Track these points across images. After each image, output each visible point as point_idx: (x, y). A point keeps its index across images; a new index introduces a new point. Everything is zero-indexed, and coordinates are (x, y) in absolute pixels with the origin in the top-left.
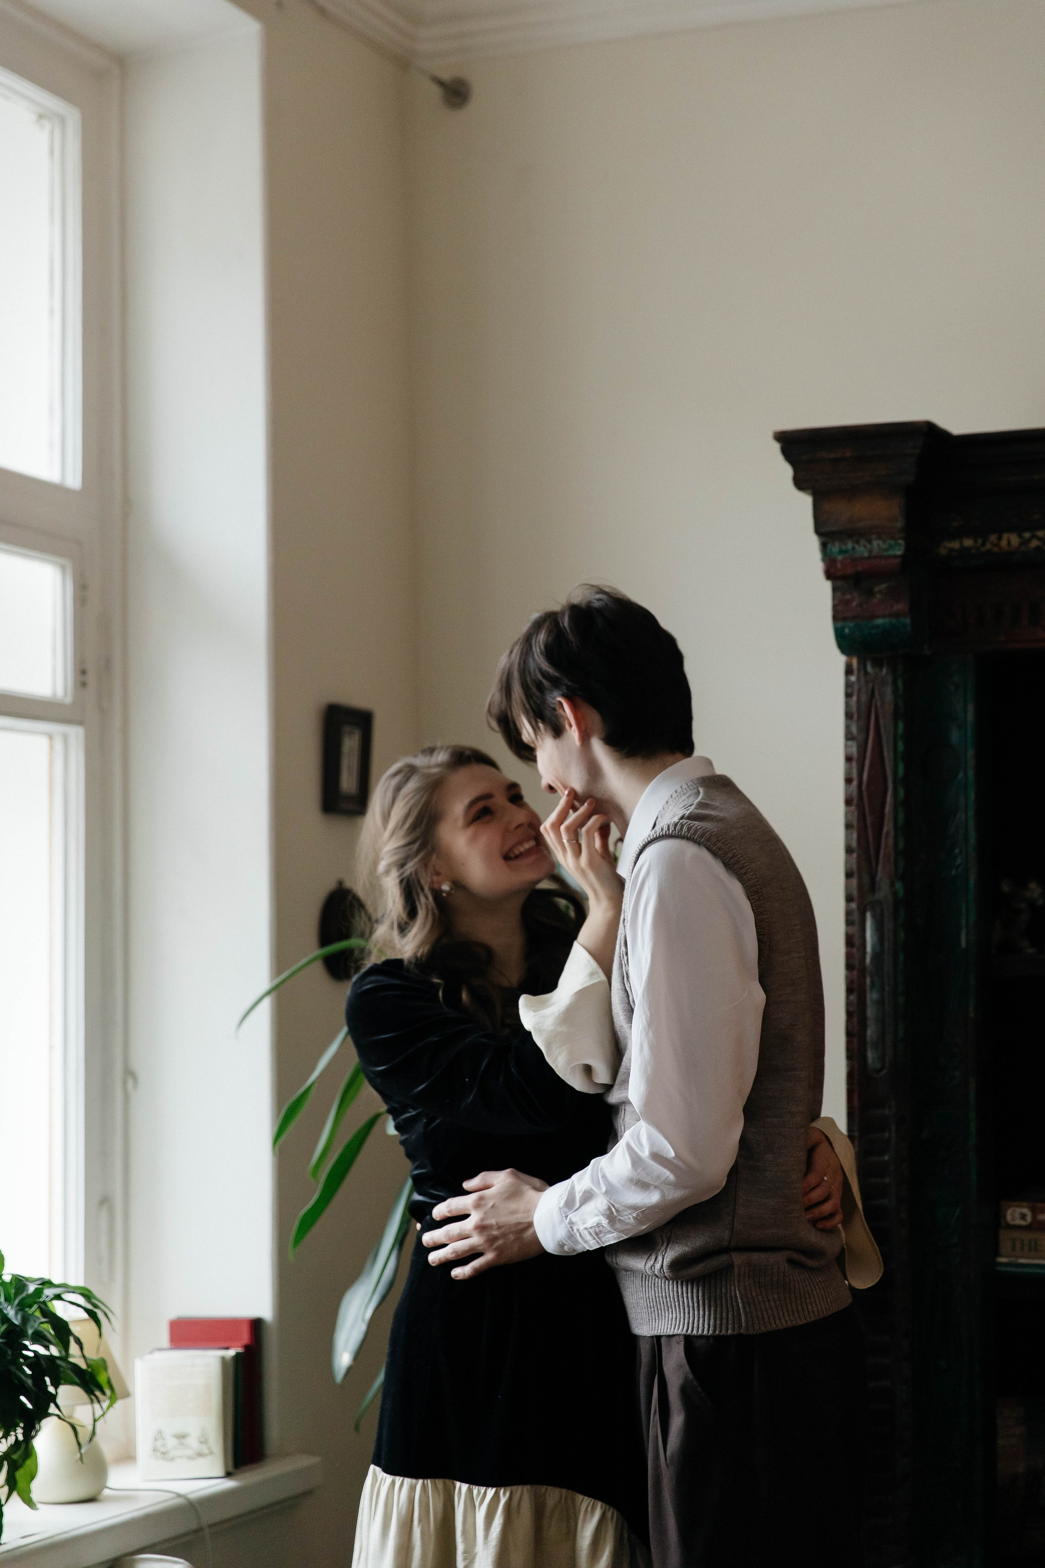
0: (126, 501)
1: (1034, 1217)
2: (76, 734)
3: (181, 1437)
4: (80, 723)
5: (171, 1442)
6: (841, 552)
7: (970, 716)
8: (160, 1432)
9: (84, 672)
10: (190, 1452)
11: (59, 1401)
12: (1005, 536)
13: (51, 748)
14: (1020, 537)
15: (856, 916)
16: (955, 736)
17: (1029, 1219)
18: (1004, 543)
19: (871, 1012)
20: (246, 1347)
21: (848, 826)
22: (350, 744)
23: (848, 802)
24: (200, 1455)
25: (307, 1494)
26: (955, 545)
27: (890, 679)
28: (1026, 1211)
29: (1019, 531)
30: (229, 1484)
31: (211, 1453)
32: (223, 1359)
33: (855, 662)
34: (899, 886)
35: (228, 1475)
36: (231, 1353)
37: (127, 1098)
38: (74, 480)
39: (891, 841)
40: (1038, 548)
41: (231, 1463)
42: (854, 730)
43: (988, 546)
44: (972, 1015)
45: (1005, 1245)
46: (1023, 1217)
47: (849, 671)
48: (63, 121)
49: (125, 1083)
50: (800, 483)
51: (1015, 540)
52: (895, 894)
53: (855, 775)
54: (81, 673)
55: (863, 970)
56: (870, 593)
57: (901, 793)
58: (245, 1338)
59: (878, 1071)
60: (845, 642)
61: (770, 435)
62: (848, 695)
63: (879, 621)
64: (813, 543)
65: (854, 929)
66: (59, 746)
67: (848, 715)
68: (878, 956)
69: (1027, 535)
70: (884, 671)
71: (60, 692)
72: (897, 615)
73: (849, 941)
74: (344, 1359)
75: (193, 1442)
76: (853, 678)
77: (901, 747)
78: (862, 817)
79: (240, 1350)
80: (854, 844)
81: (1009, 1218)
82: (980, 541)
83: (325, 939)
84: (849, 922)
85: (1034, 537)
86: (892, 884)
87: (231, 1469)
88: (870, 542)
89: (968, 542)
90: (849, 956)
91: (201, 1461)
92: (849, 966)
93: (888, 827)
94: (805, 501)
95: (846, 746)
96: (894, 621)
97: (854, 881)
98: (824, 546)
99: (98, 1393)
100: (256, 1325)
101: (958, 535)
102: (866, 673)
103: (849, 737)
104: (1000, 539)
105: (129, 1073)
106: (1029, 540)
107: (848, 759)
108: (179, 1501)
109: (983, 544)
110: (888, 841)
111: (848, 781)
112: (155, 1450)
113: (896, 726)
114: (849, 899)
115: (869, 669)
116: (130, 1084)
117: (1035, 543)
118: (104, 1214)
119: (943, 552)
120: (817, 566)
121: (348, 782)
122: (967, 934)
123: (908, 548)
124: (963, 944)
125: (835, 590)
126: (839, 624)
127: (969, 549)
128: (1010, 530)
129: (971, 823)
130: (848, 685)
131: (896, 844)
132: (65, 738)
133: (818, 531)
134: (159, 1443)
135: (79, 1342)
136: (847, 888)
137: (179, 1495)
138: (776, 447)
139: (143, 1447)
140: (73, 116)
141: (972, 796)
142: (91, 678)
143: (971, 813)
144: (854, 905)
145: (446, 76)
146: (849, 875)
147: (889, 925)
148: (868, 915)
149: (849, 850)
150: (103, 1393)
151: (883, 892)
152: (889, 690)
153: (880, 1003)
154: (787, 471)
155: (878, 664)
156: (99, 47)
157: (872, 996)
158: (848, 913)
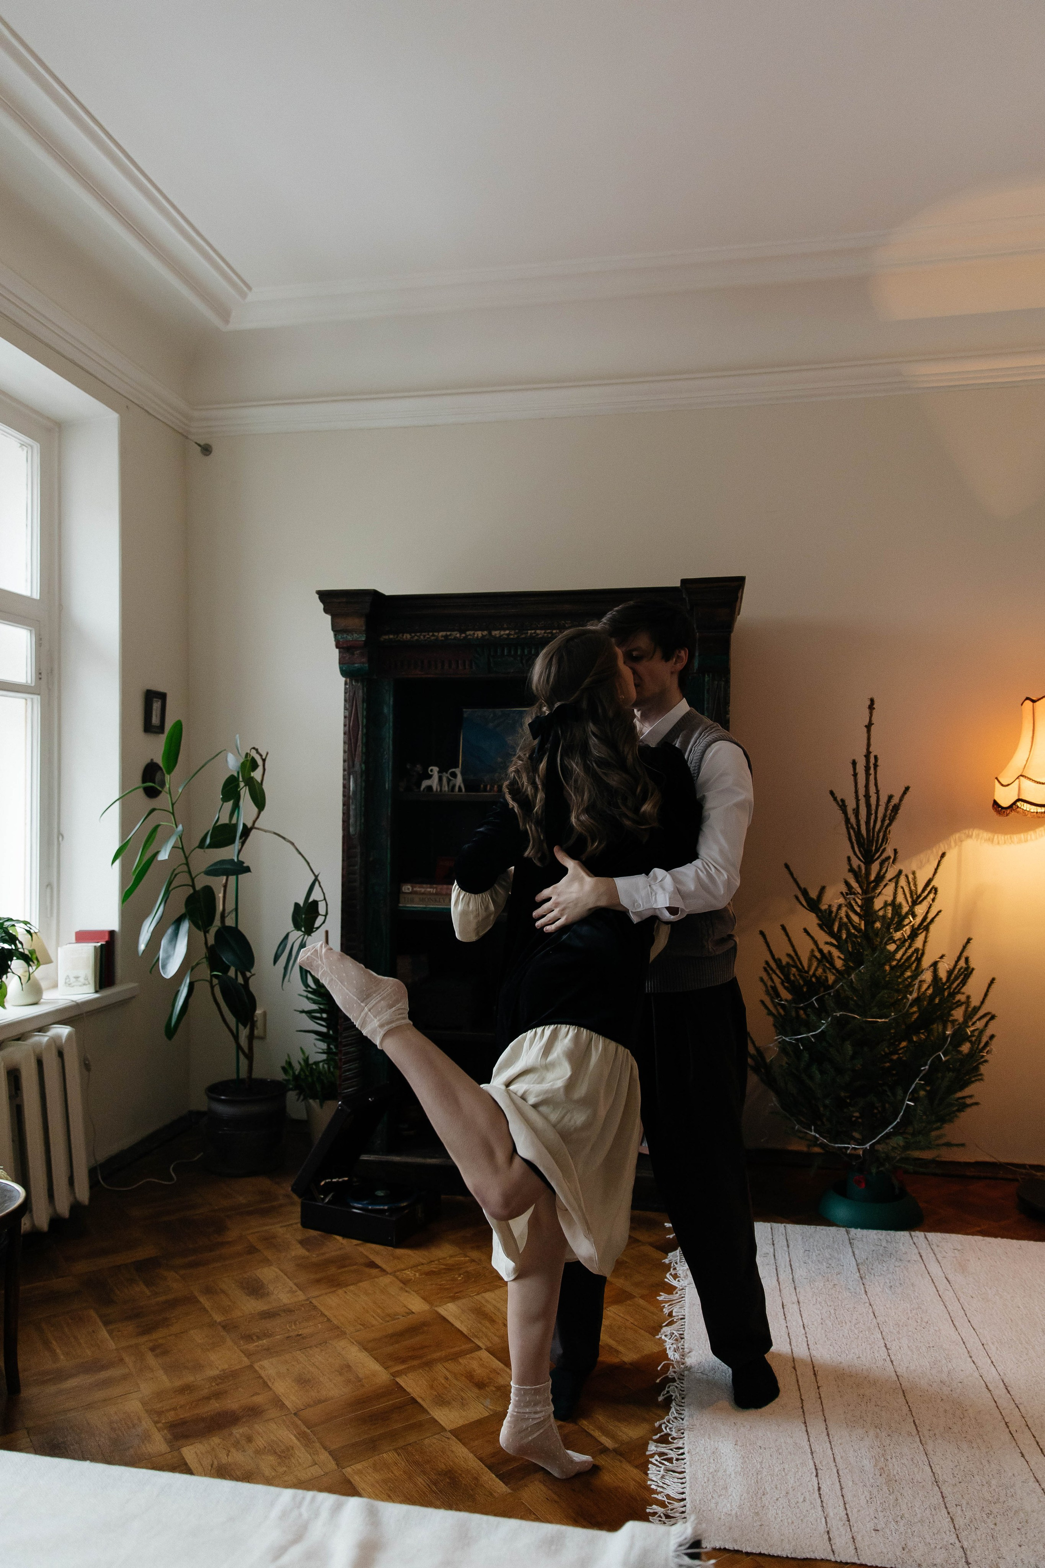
0: (60, 605)
1: (412, 889)
2: (37, 698)
3: (77, 978)
4: (39, 694)
5: (72, 980)
6: (342, 638)
7: (391, 703)
8: (68, 976)
9: (40, 674)
10: (80, 984)
11: (11, 967)
12: (405, 635)
13: (26, 704)
14: (410, 635)
15: (347, 777)
16: (386, 710)
17: (411, 890)
18: (405, 637)
19: (352, 813)
20: (106, 942)
21: (345, 743)
22: (156, 706)
23: (345, 734)
24: (84, 984)
25: (134, 997)
26: (387, 637)
27: (361, 687)
28: (409, 887)
29: (410, 633)
30: (97, 995)
31: (89, 984)
32: (95, 946)
33: (348, 680)
34: (363, 766)
35: (96, 992)
36: (99, 944)
37: (59, 844)
38: (36, 595)
39: (360, 749)
40: (417, 640)
41: (98, 986)
42: (347, 706)
43: (399, 638)
44: (389, 814)
45: (402, 900)
46: (408, 889)
47: (346, 684)
48: (32, 447)
49: (58, 838)
50: (326, 611)
51: (409, 636)
52: (362, 769)
53: (347, 723)
54: (39, 674)
55: (349, 797)
56: (353, 654)
57: (365, 731)
58: (107, 938)
59: (354, 835)
60: (344, 673)
61: (315, 591)
62: (345, 693)
63: (356, 665)
64: (332, 633)
65: (345, 782)
66: (29, 703)
67: (345, 701)
68: (355, 792)
69: (413, 635)
70: (359, 684)
71: (29, 682)
72: (363, 663)
73: (344, 787)
74: (142, 947)
75: (82, 980)
76: (347, 687)
77: (365, 713)
78: (350, 739)
79: (104, 943)
80: (347, 750)
81: (403, 889)
82: (396, 636)
83: (144, 780)
84: (344, 779)
85: (416, 635)
86: (361, 765)
87: (98, 989)
88: (353, 635)
89: (391, 636)
90: (344, 792)
91: (85, 987)
92: (344, 796)
93: (359, 743)
94: (328, 618)
95: (344, 712)
96: (362, 665)
97: (346, 763)
98: (335, 635)
99: (31, 963)
100: (112, 933)
101: (388, 633)
102: (352, 685)
103: (345, 708)
104: (403, 636)
105: (60, 834)
106: (414, 636)
107: (345, 717)
108: (73, 1003)
109: (397, 637)
110: (359, 749)
111: (345, 725)
112: (66, 983)
113: (363, 706)
114: (344, 770)
115: (354, 683)
116: (60, 839)
117: (416, 638)
118: (49, 890)
119: (382, 639)
120: (333, 643)
121: (155, 720)
122: (388, 784)
123: (367, 637)
124: (387, 788)
125: (340, 652)
126: (342, 665)
127: (391, 639)
128: (407, 633)
129: (391, 743)
130: (346, 689)
131: (362, 750)
132: (32, 699)
133: (333, 629)
134: (67, 980)
135: (21, 943)
136: (344, 766)
137: (73, 1001)
138: (317, 596)
139: (61, 982)
140: (37, 446)
141: (391, 732)
142: (44, 676)
143: (391, 739)
144: (346, 773)
145: (202, 443)
146: (344, 761)
147: (359, 780)
148: (351, 776)
149: (345, 752)
150: (34, 963)
151: (357, 768)
152: (361, 691)
153: (355, 809)
154: (321, 606)
155: (357, 681)
156: (48, 418)
157: (352, 807)
158: (344, 776)
